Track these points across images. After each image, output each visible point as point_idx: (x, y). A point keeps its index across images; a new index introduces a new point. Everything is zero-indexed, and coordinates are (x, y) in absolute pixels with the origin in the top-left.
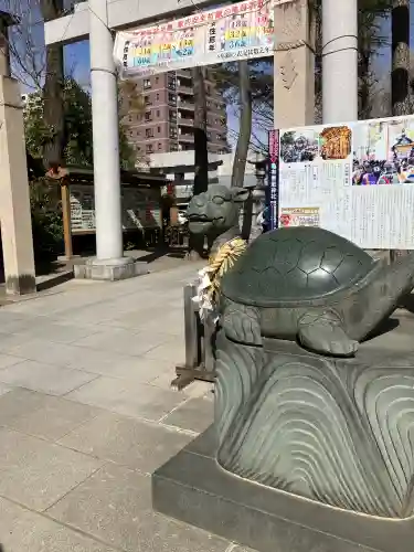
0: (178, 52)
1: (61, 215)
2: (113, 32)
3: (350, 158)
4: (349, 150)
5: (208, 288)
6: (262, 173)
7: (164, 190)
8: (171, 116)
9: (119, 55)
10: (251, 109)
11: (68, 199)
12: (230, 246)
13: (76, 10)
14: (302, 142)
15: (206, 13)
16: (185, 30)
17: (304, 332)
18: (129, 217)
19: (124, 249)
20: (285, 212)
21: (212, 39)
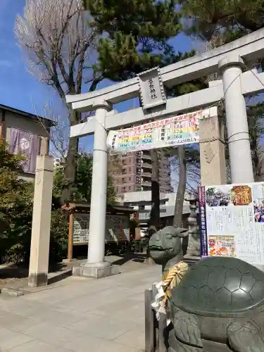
0: (144, 141)
1: (68, 232)
2: (108, 131)
3: (252, 205)
4: (250, 200)
5: (163, 297)
6: (194, 206)
7: (132, 217)
8: (137, 171)
9: (110, 142)
10: (185, 168)
11: (73, 222)
12: (177, 267)
13: (88, 120)
14: (220, 194)
15: (160, 121)
16: (147, 130)
17: (232, 338)
18: (109, 233)
19: (105, 255)
20: (211, 238)
21: (163, 134)
